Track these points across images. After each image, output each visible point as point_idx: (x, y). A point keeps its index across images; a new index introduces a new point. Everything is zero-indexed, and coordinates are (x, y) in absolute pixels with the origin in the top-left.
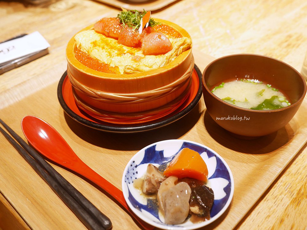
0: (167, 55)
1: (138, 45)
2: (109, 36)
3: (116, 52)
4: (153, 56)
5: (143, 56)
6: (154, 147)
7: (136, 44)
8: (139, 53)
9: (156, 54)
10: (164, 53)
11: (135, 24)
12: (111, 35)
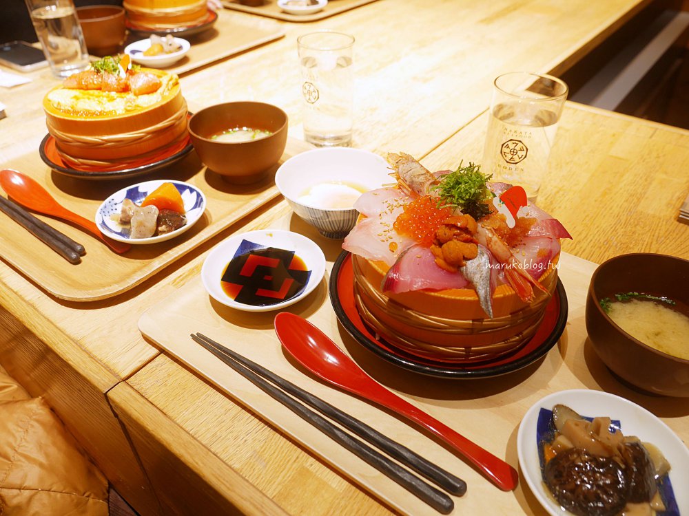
0: (159, 91)
1: (126, 89)
2: (88, 89)
3: (105, 99)
4: (146, 96)
5: (135, 97)
6: (137, 188)
7: (123, 89)
8: (130, 96)
9: (148, 93)
10: (155, 91)
11: (115, 70)
12: (89, 87)
